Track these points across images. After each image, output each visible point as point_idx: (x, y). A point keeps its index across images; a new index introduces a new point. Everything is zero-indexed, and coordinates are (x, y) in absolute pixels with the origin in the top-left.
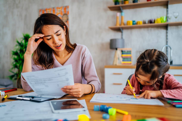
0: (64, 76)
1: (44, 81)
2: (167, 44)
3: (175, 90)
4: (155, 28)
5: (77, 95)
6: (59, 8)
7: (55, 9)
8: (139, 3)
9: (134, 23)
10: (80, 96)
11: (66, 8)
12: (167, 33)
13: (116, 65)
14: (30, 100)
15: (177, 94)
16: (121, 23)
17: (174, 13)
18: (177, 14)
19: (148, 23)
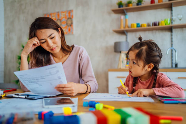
0: (56, 74)
1: (37, 79)
2: (172, 47)
3: (167, 88)
4: (160, 31)
5: (71, 93)
6: (64, 12)
7: (60, 13)
8: (142, 5)
9: (138, 25)
10: (74, 95)
11: (70, 12)
12: (172, 35)
13: (120, 68)
14: (25, 98)
15: (168, 91)
16: (126, 25)
17: (178, 15)
18: (181, 16)
19: (152, 25)
